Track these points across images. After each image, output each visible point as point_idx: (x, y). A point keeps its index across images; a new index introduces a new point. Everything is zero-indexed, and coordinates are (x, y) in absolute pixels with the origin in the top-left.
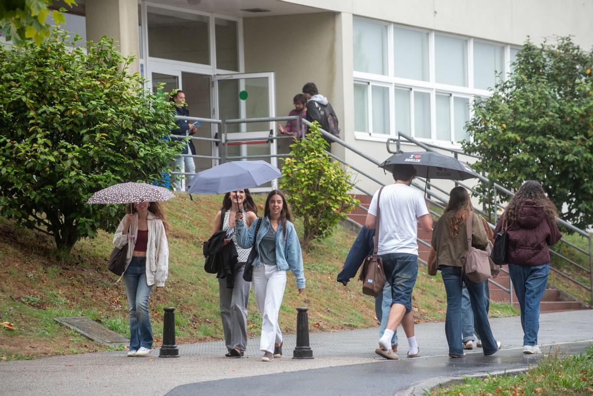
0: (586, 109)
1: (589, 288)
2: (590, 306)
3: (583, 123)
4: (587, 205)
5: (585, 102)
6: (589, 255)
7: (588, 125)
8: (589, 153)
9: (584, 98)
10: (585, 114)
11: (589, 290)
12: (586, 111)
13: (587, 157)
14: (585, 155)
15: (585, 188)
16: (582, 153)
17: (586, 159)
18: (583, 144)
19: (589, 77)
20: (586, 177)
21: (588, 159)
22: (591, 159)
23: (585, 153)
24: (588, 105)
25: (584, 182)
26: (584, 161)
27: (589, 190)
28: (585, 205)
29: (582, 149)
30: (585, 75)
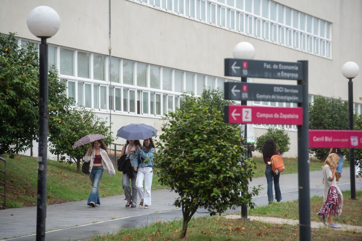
0: (5, 75)
1: (3, 195)
2: (3, 207)
3: (3, 84)
4: (5, 139)
5: (4, 70)
6: (4, 173)
7: (6, 85)
8: (7, 104)
9: (4, 67)
10: (4, 78)
11: (2, 196)
12: (5, 76)
13: (5, 107)
14: (4, 106)
15: (3, 127)
16: (2, 104)
17: (5, 108)
18: (2, 98)
19: (7, 53)
20: (4, 120)
21: (6, 108)
22: (8, 108)
23: (4, 104)
24: (7, 73)
25: (3, 124)
26: (3, 110)
27: (6, 129)
28: (4, 139)
29: (2, 101)
30: (5, 52)
